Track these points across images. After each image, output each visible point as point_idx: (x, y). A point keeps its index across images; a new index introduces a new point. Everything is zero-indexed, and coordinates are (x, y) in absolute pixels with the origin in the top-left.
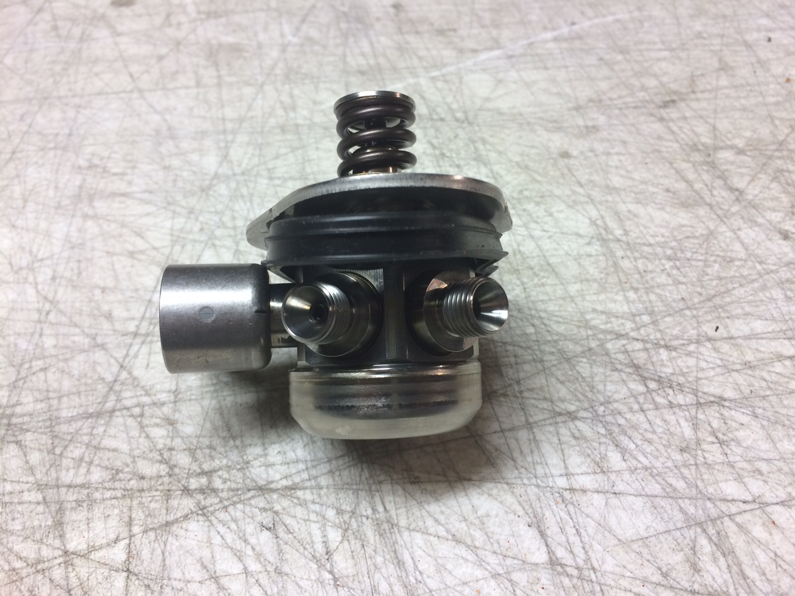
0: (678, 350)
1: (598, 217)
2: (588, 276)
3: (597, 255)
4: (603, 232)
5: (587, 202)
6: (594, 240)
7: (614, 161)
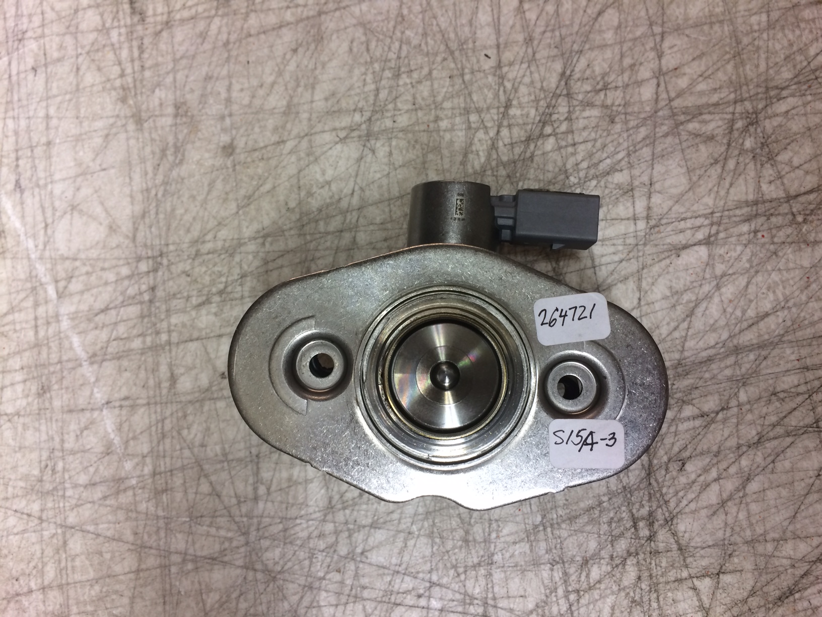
0: (511, 97)
1: (334, 133)
2: (418, 161)
3: (390, 146)
4: (355, 134)
6: (368, 145)
7: (241, 98)
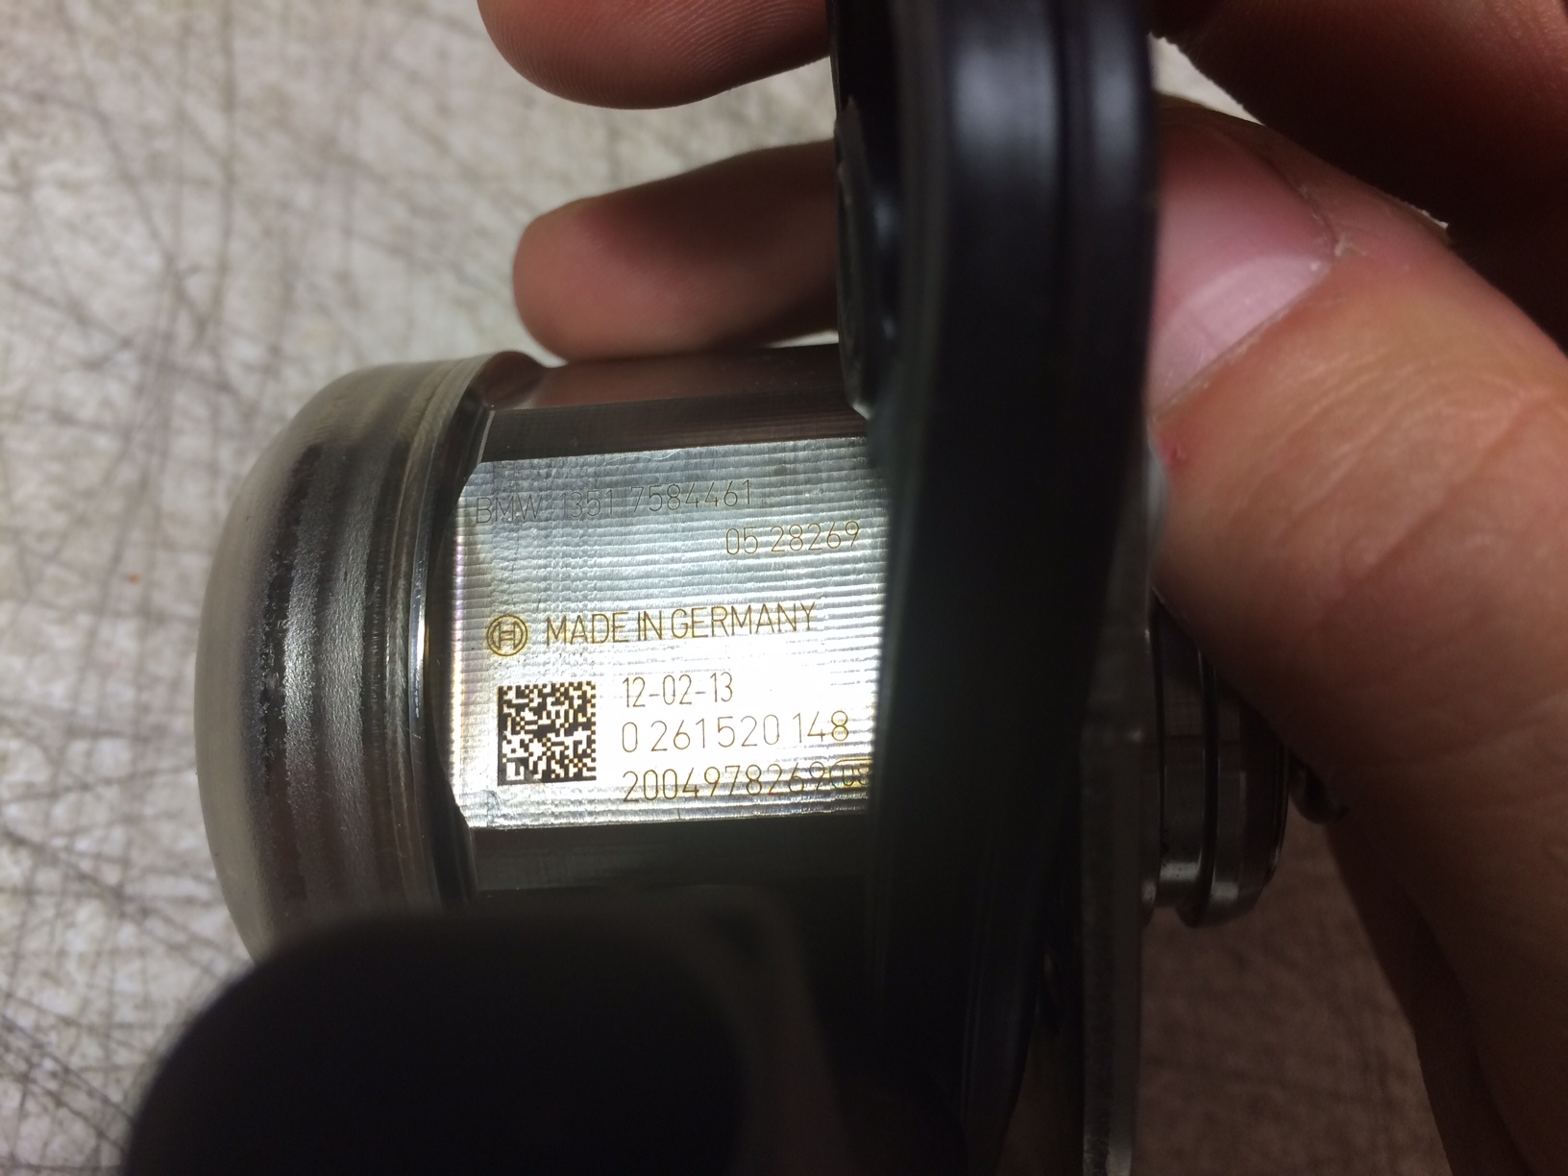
1: (209, 262)
5: (204, 183)
